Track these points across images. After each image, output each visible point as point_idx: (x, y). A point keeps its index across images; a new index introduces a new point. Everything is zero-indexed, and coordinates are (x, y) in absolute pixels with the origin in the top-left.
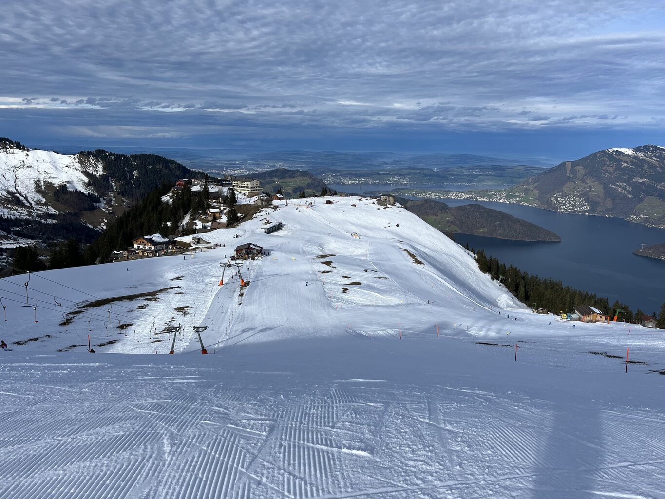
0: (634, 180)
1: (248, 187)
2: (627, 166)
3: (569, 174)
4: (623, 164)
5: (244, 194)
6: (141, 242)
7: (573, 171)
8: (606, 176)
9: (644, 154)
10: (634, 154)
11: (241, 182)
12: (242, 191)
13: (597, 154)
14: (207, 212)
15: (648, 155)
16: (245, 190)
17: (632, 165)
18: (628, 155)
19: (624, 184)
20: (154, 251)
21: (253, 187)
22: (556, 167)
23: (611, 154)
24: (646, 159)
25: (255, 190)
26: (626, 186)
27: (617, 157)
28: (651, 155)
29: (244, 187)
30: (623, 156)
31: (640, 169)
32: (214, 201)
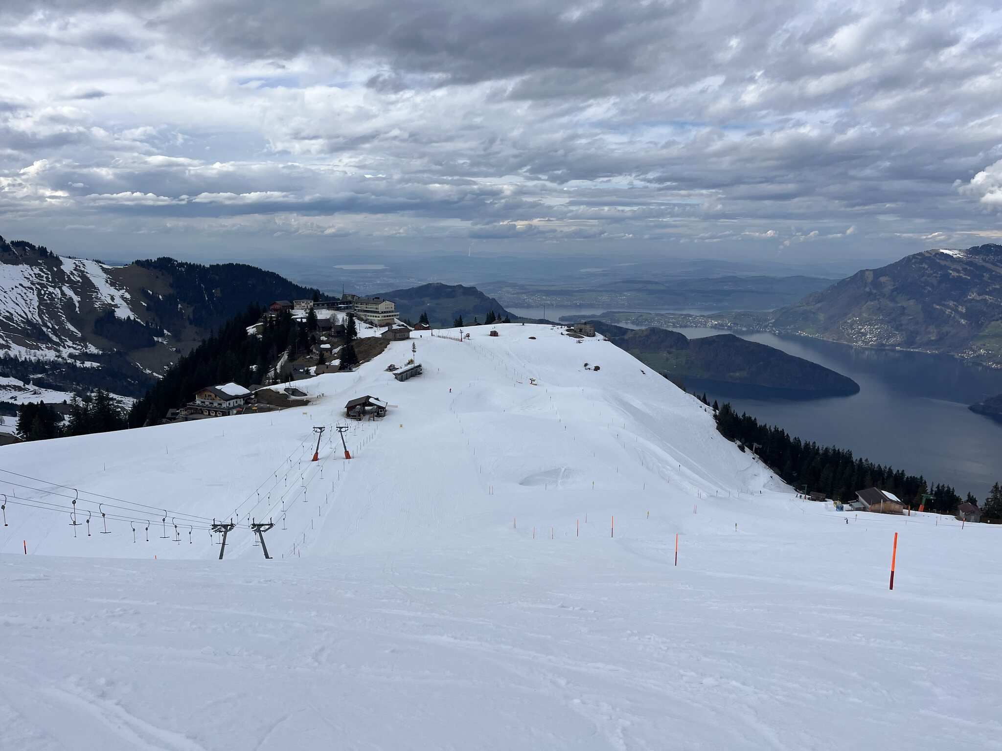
1: (378, 312)
2: (957, 276)
3: (870, 289)
4: (951, 273)
5: (371, 322)
6: (207, 396)
7: (876, 284)
8: (926, 291)
9: (982, 258)
10: (969, 258)
11: (367, 305)
12: (368, 318)
13: (912, 258)
14: (312, 350)
15: (989, 259)
16: (373, 316)
17: (965, 275)
18: (958, 260)
19: (955, 303)
20: (226, 409)
21: (385, 312)
22: (849, 279)
23: (934, 258)
24: (987, 265)
25: (387, 316)
26: (958, 307)
27: (943, 263)
28: (993, 260)
29: (372, 312)
30: (951, 261)
31: (977, 281)
32: (324, 333)
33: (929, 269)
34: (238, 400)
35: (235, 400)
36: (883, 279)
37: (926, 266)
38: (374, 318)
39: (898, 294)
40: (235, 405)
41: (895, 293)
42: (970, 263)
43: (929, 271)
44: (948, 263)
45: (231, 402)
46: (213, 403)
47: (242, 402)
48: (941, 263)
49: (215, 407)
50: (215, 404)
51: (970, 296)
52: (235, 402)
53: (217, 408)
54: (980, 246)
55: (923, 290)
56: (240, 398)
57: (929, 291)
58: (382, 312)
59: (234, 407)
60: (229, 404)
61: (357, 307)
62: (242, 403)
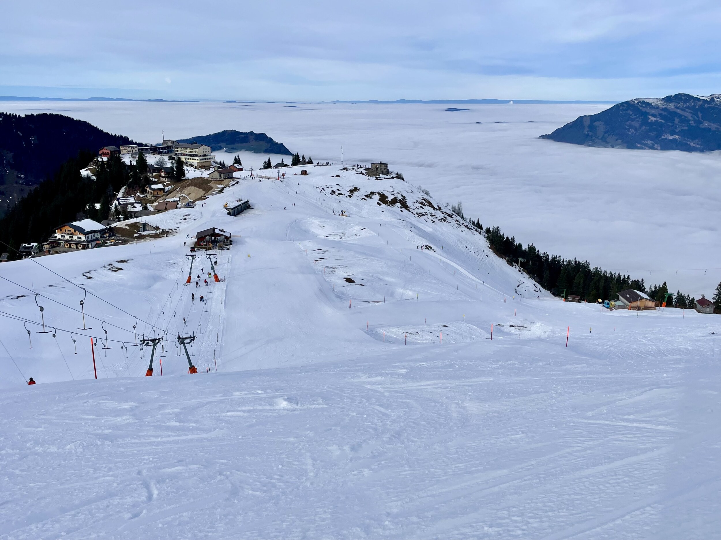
0: (663, 137)
1: (196, 156)
2: (654, 120)
3: (588, 132)
4: (650, 118)
5: (191, 164)
6: (67, 231)
7: (592, 127)
8: (630, 133)
9: (674, 105)
10: (664, 105)
11: (186, 149)
12: (188, 161)
13: (621, 106)
14: (147, 189)
15: (680, 106)
16: (193, 159)
17: (661, 119)
18: (655, 107)
19: (652, 142)
20: (85, 242)
21: (203, 156)
22: (571, 123)
23: (637, 105)
24: (679, 111)
25: (205, 159)
26: (654, 145)
27: (644, 110)
28: (683, 106)
29: (191, 155)
30: (650, 108)
31: (670, 124)
32: (154, 174)
33: (633, 115)
34: (96, 234)
35: (92, 234)
36: (597, 123)
37: (631, 113)
38: (194, 161)
39: (609, 135)
40: (93, 238)
41: (606, 135)
42: (665, 110)
43: (633, 117)
44: (648, 110)
45: (90, 235)
46: (73, 237)
47: (98, 235)
48: (642, 110)
49: (75, 241)
50: (75, 238)
51: (664, 136)
52: (93, 236)
53: (77, 241)
54: (673, 95)
55: (628, 132)
56: (98, 232)
57: (633, 133)
58: (200, 156)
59: (93, 241)
60: (88, 237)
61: (177, 151)
62: (99, 237)
